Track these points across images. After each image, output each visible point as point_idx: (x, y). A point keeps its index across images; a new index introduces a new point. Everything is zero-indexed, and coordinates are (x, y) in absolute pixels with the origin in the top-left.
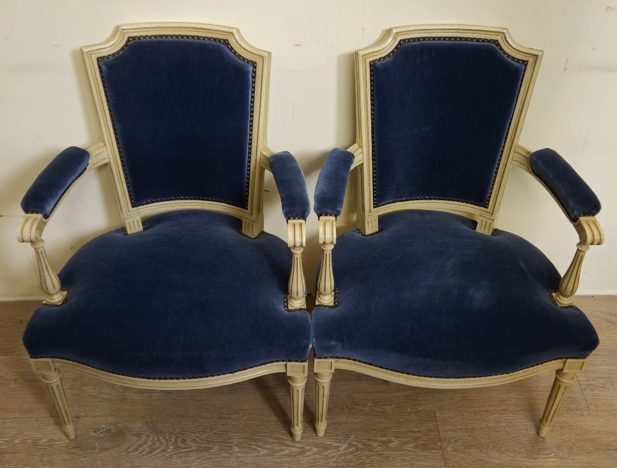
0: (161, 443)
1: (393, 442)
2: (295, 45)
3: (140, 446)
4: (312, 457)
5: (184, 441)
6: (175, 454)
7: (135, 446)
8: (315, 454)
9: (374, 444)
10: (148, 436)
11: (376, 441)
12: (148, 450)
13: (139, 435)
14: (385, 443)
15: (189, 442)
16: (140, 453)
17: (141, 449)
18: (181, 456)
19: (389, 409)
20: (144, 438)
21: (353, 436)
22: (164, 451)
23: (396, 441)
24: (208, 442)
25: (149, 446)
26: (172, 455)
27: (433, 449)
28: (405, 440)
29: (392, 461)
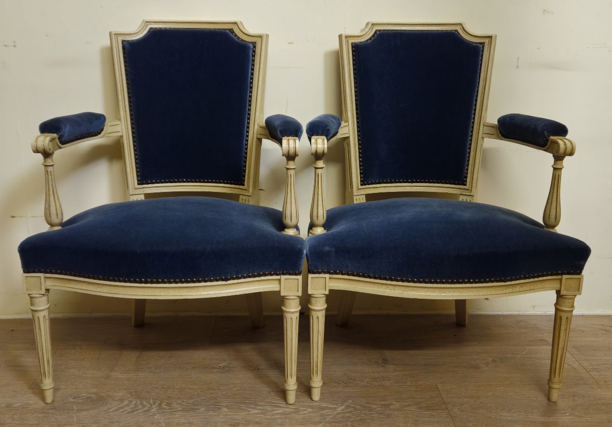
0: (144, 406)
1: (394, 405)
2: (289, 43)
3: (122, 408)
4: (307, 415)
5: (169, 404)
6: (158, 413)
7: (116, 408)
8: (310, 412)
9: (374, 406)
10: (131, 402)
11: (375, 404)
12: (129, 410)
13: (121, 400)
14: (386, 406)
15: (174, 405)
16: (121, 412)
17: (121, 410)
18: (164, 415)
19: (387, 383)
20: (126, 402)
21: (350, 401)
22: (148, 411)
23: (397, 404)
24: (195, 405)
25: (131, 408)
26: (156, 414)
27: (438, 410)
28: (407, 404)
29: (393, 418)
